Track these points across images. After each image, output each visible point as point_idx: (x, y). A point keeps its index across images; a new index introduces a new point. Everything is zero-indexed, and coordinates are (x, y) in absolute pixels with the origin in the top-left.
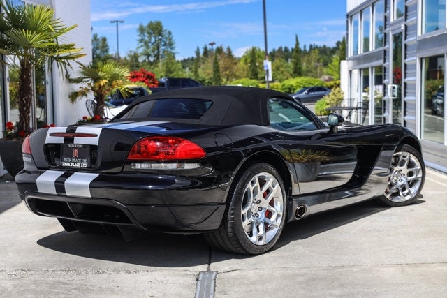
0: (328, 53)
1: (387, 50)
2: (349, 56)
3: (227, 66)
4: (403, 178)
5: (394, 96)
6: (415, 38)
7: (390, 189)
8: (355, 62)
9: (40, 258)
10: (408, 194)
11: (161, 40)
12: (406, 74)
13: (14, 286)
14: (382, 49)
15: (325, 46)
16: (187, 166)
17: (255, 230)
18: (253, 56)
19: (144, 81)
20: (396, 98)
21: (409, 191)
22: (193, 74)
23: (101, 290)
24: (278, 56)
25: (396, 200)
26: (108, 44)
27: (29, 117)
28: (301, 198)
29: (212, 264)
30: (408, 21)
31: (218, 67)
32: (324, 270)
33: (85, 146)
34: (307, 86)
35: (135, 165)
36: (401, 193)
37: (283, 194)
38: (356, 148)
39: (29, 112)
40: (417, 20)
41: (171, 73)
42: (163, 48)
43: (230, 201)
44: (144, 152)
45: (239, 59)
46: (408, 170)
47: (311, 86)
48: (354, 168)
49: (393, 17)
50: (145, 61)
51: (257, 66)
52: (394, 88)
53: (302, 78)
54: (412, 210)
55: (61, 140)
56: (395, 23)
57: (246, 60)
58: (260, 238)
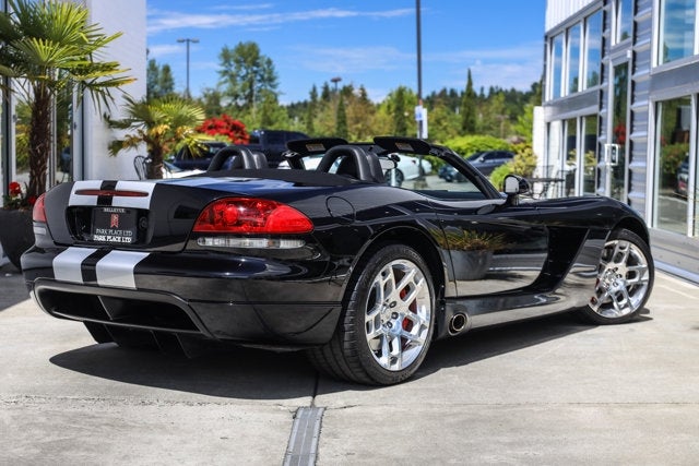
0: (518, 100)
1: (605, 90)
2: (547, 99)
3: (359, 115)
4: (619, 281)
5: (614, 161)
6: (647, 71)
7: (599, 297)
8: (556, 108)
9: (54, 382)
10: (626, 306)
11: (256, 72)
12: (632, 126)
13: (14, 418)
14: (597, 88)
15: (513, 90)
16: (284, 244)
17: (385, 348)
18: (401, 101)
19: (227, 134)
20: (616, 164)
21: (629, 301)
22: (305, 126)
23: (147, 428)
24: (439, 103)
25: (609, 314)
26: (173, 76)
27: (45, 176)
28: (458, 303)
29: (318, 397)
30: (637, 44)
31: (345, 117)
32: (489, 408)
33: (128, 210)
34: (482, 149)
35: (204, 241)
36: (615, 304)
37: (431, 295)
38: (546, 229)
39: (45, 168)
40: (651, 43)
41: (271, 123)
42: (259, 85)
43: (349, 300)
44: (218, 221)
45: (379, 106)
46: (627, 269)
47: (489, 150)
48: (542, 264)
49: (615, 39)
50: (230, 105)
51: (404, 117)
52: (614, 148)
53: (476, 137)
54: (632, 330)
55: (92, 201)
56: (618, 48)
57: (389, 107)
58: (394, 360)
